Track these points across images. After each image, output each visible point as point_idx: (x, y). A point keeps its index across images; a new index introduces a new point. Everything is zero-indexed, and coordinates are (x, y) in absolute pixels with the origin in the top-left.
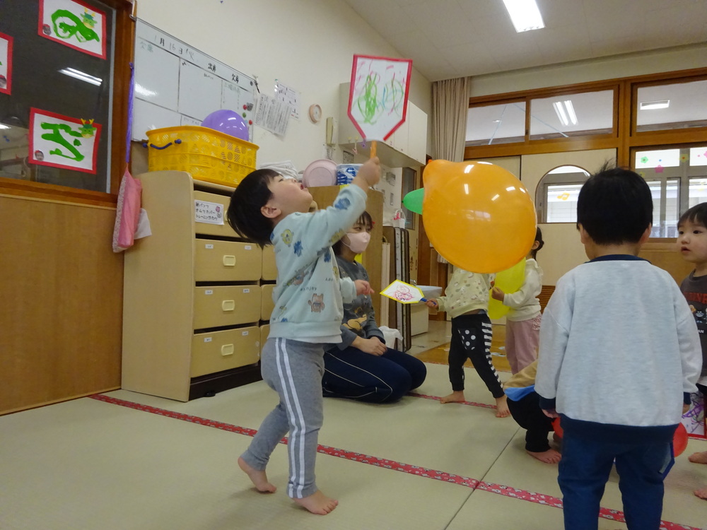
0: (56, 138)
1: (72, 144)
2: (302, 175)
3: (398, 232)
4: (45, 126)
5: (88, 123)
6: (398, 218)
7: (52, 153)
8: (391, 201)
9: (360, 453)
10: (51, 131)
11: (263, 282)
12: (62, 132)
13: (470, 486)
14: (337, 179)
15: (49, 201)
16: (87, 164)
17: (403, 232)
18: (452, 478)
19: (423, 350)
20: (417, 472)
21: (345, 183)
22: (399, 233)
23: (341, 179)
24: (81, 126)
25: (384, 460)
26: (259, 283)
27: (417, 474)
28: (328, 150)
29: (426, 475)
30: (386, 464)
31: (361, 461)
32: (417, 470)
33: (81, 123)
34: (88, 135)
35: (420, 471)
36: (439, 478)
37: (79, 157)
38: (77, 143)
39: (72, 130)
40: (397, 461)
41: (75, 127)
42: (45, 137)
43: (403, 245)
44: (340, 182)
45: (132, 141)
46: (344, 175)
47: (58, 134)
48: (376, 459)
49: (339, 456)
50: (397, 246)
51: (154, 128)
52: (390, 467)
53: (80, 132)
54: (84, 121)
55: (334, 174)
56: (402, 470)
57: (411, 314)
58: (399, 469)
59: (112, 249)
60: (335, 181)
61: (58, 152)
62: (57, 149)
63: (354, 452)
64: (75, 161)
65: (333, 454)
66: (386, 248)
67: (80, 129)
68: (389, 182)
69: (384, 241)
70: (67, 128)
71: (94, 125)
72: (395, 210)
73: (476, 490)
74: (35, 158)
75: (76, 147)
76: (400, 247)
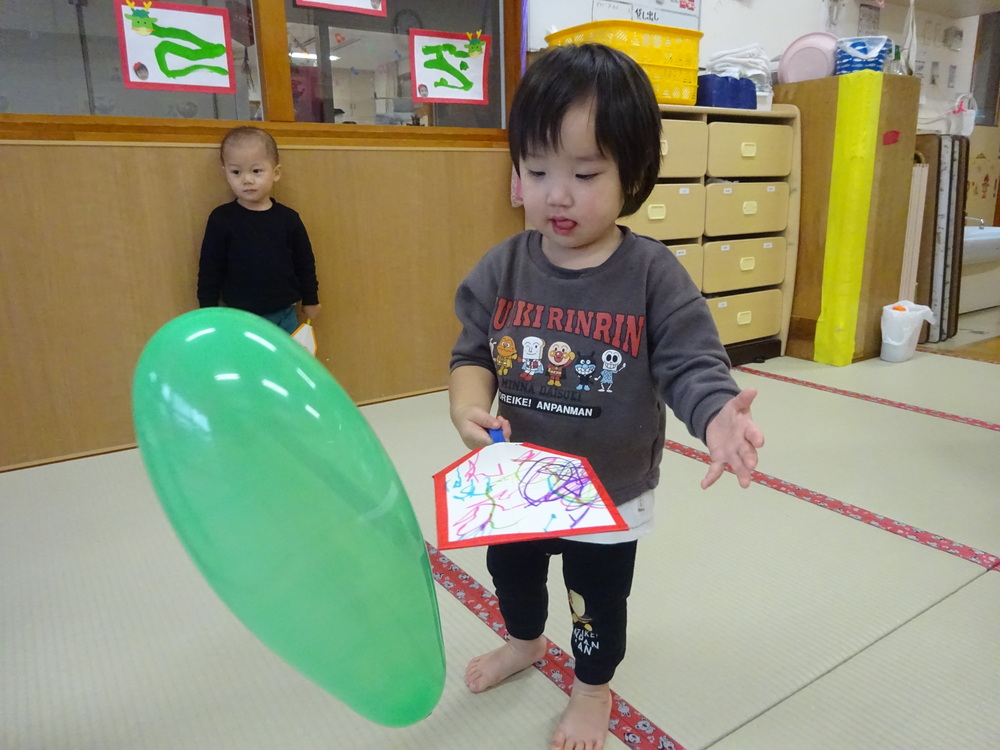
0: (440, 64)
1: (458, 68)
2: (778, 63)
3: (947, 143)
4: (427, 50)
5: (474, 36)
6: (960, 109)
7: (436, 84)
8: (951, 79)
9: (819, 492)
10: (433, 56)
11: (706, 239)
12: (446, 54)
13: (983, 564)
14: (836, 65)
15: (437, 149)
16: (476, 93)
17: (957, 143)
18: (954, 548)
19: (979, 338)
20: (900, 531)
21: (850, 69)
22: (949, 144)
23: (844, 63)
24: (468, 42)
25: (853, 507)
26: (700, 240)
27: (900, 534)
28: (831, 10)
29: (914, 537)
30: (855, 513)
31: (816, 503)
32: (902, 528)
33: (466, 38)
34: (476, 53)
35: (905, 531)
36: (935, 544)
37: (467, 85)
38: (464, 66)
39: (457, 50)
40: (872, 511)
41: (460, 45)
42: (428, 65)
43: (956, 164)
44: (841, 70)
45: (528, 53)
46: (849, 56)
47: (441, 57)
48: (840, 503)
49: (786, 492)
50: (943, 167)
51: (554, 30)
52: (860, 517)
53: (466, 50)
54: (469, 35)
55: (830, 58)
56: (877, 524)
57: (963, 279)
58: (873, 523)
59: (511, 203)
60: (832, 68)
61: (442, 83)
62: (442, 79)
63: (810, 489)
64: (463, 91)
65: (778, 489)
66: (921, 174)
67: (466, 46)
68: (949, 46)
69: (917, 160)
70: (450, 48)
71: (483, 38)
72: (958, 95)
73: (991, 571)
74: (419, 95)
75: (463, 72)
76: (949, 169)
